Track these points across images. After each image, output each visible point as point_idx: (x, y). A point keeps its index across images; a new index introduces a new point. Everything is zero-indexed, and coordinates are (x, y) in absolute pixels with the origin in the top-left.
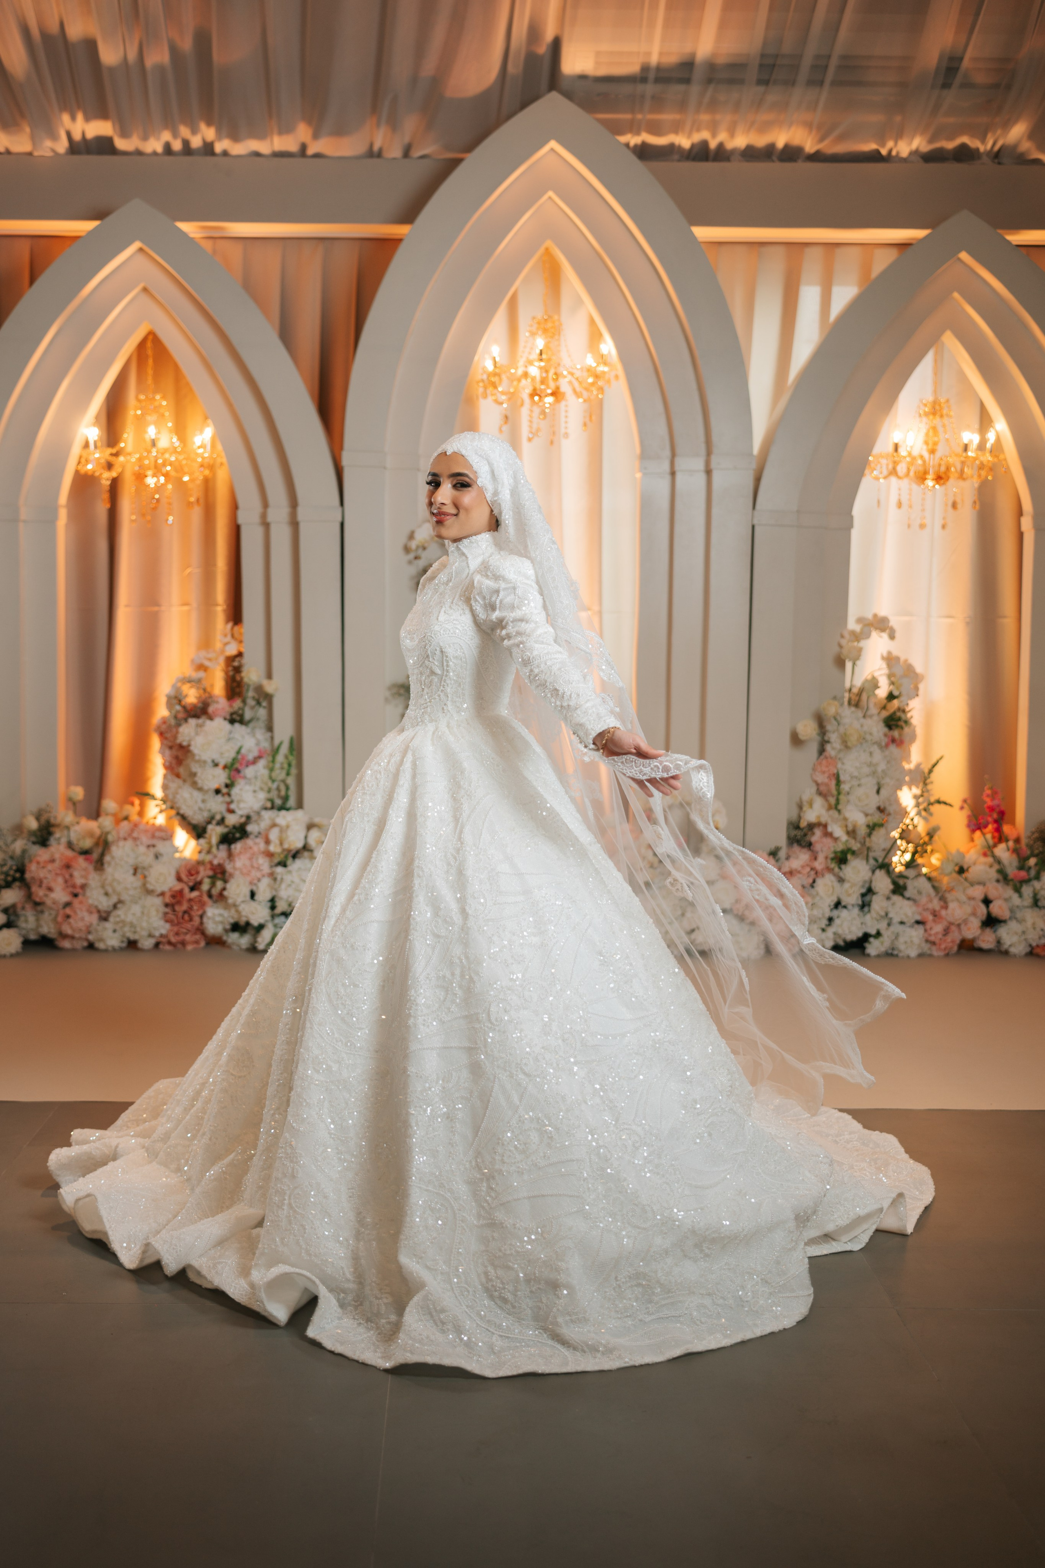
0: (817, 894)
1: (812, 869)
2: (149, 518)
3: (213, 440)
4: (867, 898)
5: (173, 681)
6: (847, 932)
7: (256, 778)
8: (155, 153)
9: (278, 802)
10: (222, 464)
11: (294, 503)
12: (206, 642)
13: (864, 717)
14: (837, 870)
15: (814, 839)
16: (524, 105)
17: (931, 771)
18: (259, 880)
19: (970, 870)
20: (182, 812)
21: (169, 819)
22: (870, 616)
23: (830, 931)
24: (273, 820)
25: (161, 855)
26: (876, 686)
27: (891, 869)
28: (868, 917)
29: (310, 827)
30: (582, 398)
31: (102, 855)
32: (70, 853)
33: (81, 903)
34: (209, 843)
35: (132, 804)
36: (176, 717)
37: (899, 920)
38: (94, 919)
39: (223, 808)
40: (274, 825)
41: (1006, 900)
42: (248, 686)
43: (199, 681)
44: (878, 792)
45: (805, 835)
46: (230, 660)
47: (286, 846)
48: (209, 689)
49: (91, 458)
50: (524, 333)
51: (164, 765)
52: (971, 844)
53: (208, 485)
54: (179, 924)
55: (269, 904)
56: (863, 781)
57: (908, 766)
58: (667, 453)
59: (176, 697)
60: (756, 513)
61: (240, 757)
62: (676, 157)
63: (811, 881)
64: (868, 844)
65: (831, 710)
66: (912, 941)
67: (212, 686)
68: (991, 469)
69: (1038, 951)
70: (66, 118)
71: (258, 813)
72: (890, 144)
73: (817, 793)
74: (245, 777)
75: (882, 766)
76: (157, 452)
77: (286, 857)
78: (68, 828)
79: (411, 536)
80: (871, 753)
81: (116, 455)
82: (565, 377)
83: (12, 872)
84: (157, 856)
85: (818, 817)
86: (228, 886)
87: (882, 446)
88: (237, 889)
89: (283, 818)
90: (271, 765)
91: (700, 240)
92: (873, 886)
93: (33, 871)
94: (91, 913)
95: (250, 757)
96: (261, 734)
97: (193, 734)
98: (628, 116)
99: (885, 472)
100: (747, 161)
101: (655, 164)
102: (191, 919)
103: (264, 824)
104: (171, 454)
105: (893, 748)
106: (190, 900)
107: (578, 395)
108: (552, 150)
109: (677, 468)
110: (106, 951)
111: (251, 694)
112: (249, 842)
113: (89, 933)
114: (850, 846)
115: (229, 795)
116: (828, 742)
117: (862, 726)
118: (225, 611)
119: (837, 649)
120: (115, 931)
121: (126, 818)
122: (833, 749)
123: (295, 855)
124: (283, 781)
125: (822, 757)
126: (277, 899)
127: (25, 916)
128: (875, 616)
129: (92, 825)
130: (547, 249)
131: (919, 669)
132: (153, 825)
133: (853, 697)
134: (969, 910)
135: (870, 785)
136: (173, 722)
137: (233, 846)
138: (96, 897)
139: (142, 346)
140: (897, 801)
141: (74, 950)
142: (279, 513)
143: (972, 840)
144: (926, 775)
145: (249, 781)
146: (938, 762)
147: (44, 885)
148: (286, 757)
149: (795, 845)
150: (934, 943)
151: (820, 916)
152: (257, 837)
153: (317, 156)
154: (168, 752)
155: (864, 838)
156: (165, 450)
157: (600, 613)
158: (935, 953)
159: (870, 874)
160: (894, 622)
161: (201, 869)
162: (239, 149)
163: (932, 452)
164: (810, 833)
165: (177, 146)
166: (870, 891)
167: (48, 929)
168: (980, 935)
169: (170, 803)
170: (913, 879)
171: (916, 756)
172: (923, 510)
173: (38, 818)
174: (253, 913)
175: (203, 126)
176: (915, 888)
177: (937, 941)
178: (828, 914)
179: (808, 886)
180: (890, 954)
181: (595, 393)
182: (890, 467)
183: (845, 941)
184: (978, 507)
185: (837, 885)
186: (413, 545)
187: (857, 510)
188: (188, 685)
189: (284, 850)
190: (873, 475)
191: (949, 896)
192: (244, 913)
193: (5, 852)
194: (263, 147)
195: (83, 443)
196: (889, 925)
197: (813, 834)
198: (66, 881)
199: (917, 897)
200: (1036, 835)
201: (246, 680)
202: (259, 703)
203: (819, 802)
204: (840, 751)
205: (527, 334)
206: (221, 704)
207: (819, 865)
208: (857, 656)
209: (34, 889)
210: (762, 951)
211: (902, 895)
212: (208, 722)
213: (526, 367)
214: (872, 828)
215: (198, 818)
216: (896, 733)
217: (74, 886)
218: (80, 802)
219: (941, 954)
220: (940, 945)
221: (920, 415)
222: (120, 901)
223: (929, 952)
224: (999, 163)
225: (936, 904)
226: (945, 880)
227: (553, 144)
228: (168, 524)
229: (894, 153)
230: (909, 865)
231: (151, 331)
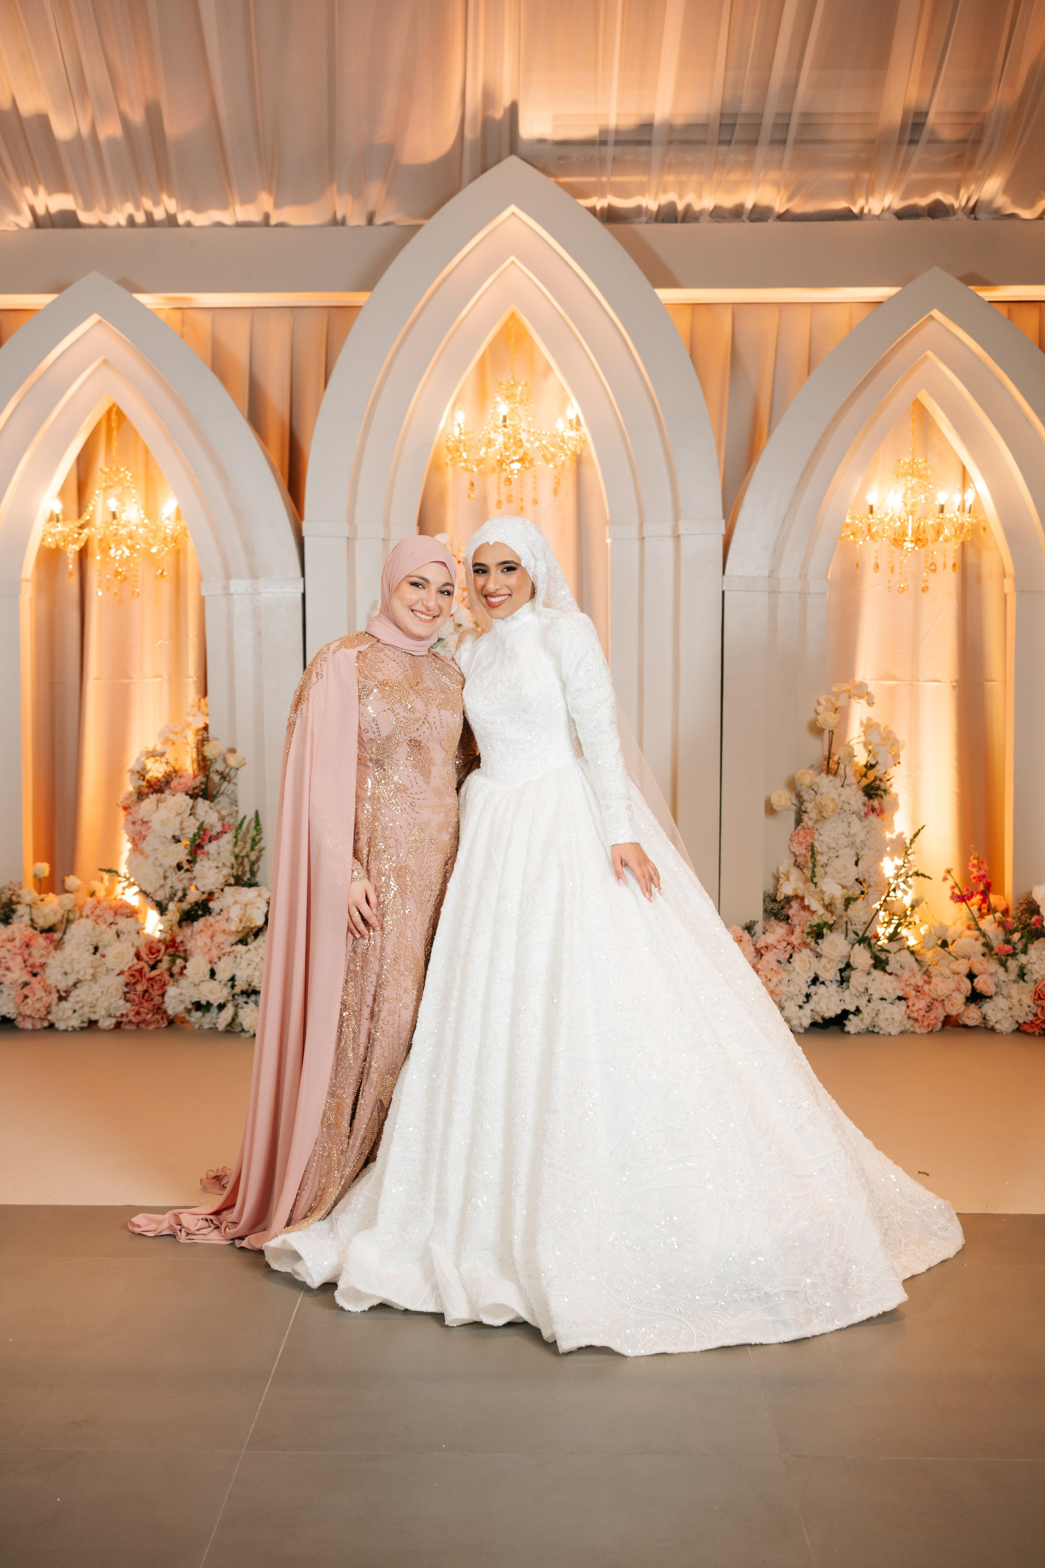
0: (794, 970)
1: (788, 944)
2: (117, 590)
3: (178, 509)
4: (844, 974)
5: (138, 755)
6: (825, 1009)
7: (219, 854)
8: (119, 226)
9: (242, 877)
11: (256, 575)
13: (843, 785)
14: (813, 944)
15: (791, 912)
16: (484, 170)
17: (912, 841)
18: (219, 958)
19: (956, 944)
20: (145, 889)
23: (808, 1007)
24: (235, 896)
25: (123, 933)
26: (854, 756)
27: (873, 942)
28: (847, 992)
30: (552, 464)
31: (64, 933)
32: (30, 932)
33: (40, 982)
34: (171, 921)
35: (102, 879)
36: (139, 792)
37: (880, 996)
38: (53, 998)
39: (184, 884)
40: (236, 903)
41: (993, 974)
42: (215, 760)
43: (165, 755)
44: (856, 864)
45: (783, 908)
46: (197, 733)
47: (247, 924)
48: (173, 762)
49: (54, 531)
50: (491, 399)
51: (128, 841)
54: (139, 1003)
55: (230, 983)
56: (840, 852)
57: (888, 836)
58: (637, 518)
59: (140, 773)
60: (725, 577)
61: (202, 832)
62: (644, 219)
63: (788, 956)
64: (846, 918)
65: (809, 779)
66: (893, 1019)
67: (177, 760)
68: (971, 530)
69: (1026, 1027)
70: (28, 191)
71: (221, 890)
72: (861, 202)
73: (795, 865)
74: (207, 853)
75: (861, 836)
76: (118, 525)
77: (247, 935)
78: (30, 906)
80: (850, 824)
81: (82, 527)
82: (533, 442)
84: (118, 936)
85: (795, 890)
86: (188, 964)
88: (197, 966)
89: (246, 895)
90: (234, 840)
91: (665, 302)
92: (852, 961)
94: (49, 992)
95: (214, 833)
96: (225, 809)
97: (153, 809)
98: (592, 179)
99: (862, 535)
100: (717, 222)
101: (620, 227)
102: (152, 999)
103: (225, 901)
104: (137, 527)
105: (873, 817)
106: (150, 979)
107: (547, 461)
108: (513, 214)
109: (645, 534)
110: (66, 1031)
111: (214, 767)
112: (210, 919)
113: (49, 1013)
114: (826, 920)
115: (191, 870)
116: (806, 812)
117: (840, 795)
118: (195, 684)
119: (814, 715)
120: (74, 1011)
121: (92, 894)
122: (810, 819)
123: (258, 932)
124: (247, 856)
125: (799, 828)
126: (236, 978)
128: (852, 682)
129: (56, 901)
130: (513, 314)
131: (901, 736)
132: (118, 901)
133: (831, 766)
134: (952, 985)
135: (849, 856)
136: (135, 797)
137: (195, 924)
138: (54, 976)
139: (108, 414)
140: (879, 872)
141: (35, 1030)
142: (240, 585)
143: (957, 910)
144: (908, 845)
145: (211, 858)
146: (919, 831)
147: (3, 965)
148: (250, 832)
149: (773, 918)
150: (916, 1020)
151: (797, 993)
152: (219, 914)
153: (281, 225)
154: (131, 827)
155: (843, 911)
158: (918, 1030)
159: (850, 948)
160: (874, 688)
161: (162, 947)
162: (201, 220)
163: (911, 513)
165: (140, 218)
166: (848, 966)
167: (7, 1009)
168: (965, 1011)
169: (135, 880)
170: (896, 952)
171: (896, 826)
174: (214, 993)
175: (165, 197)
176: (897, 962)
177: (920, 1018)
178: (805, 990)
179: (784, 961)
180: (871, 1032)
182: (868, 529)
183: (823, 1018)
184: (957, 570)
185: (814, 960)
188: (152, 759)
189: (244, 928)
191: (933, 971)
192: (204, 993)
194: (226, 217)
195: (48, 516)
196: (869, 1001)
197: (791, 907)
198: (25, 962)
199: (899, 972)
200: (1025, 906)
201: (213, 752)
202: (222, 777)
203: (795, 873)
204: (817, 821)
205: (495, 400)
206: (186, 778)
207: (795, 939)
208: (834, 724)
211: (885, 971)
212: (169, 797)
213: (490, 433)
214: (848, 901)
215: (160, 896)
216: (876, 803)
217: (33, 965)
218: (45, 878)
219: (925, 1031)
220: (923, 1022)
221: (899, 476)
222: (78, 981)
223: (912, 1029)
224: (976, 219)
225: (919, 980)
226: (929, 956)
227: (513, 208)
229: (866, 211)
230: (894, 937)
231: (114, 405)
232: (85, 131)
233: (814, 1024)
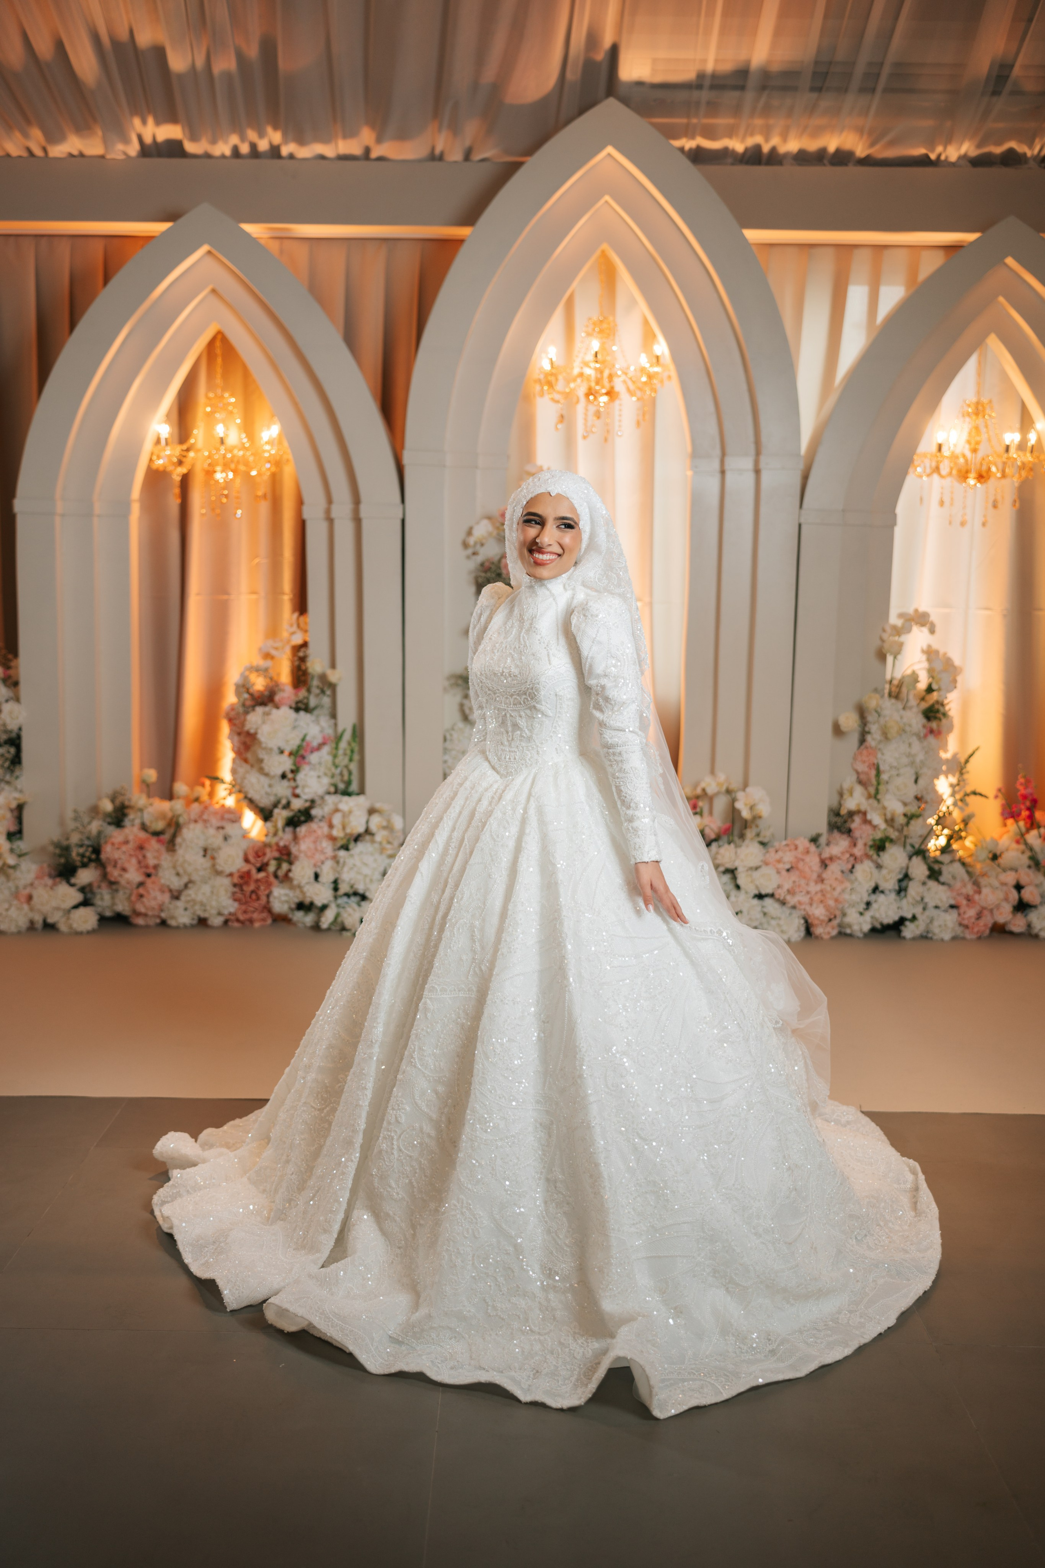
0: (856, 879)
1: (851, 855)
2: (218, 511)
3: (280, 435)
4: (904, 884)
5: (242, 669)
6: (884, 916)
7: (320, 763)
8: (223, 156)
9: (341, 786)
10: (288, 460)
11: (357, 500)
12: (273, 631)
13: (904, 708)
14: (875, 857)
15: (853, 826)
16: (582, 111)
17: (967, 761)
18: (323, 863)
19: (1004, 856)
20: (250, 796)
21: (238, 801)
22: (911, 611)
23: (868, 915)
24: (336, 804)
25: (230, 837)
26: (916, 680)
27: (927, 854)
28: (904, 902)
29: (372, 811)
30: (635, 396)
31: (174, 836)
32: (143, 835)
33: (153, 883)
34: (275, 826)
35: (203, 785)
36: (244, 705)
37: (934, 905)
38: (166, 898)
39: (288, 793)
40: (337, 810)
41: (1037, 886)
42: (313, 677)
43: (266, 670)
44: (916, 781)
45: (845, 822)
46: (297, 649)
47: (348, 831)
48: (275, 678)
49: (162, 454)
50: (580, 333)
51: (233, 750)
52: (1004, 829)
53: (275, 480)
54: (246, 903)
55: (332, 886)
56: (903, 771)
57: (944, 755)
58: (718, 452)
59: (243, 686)
60: (803, 512)
61: (304, 744)
62: (730, 160)
63: (850, 866)
64: (905, 832)
65: (872, 702)
66: (945, 925)
67: (279, 674)
68: (1031, 469)
70: (137, 122)
71: (322, 798)
72: (939, 149)
73: (858, 782)
74: (309, 763)
75: (920, 757)
76: (225, 450)
77: (349, 841)
78: (141, 810)
79: (470, 533)
80: (910, 745)
81: (188, 450)
82: (619, 376)
83: (88, 854)
84: (226, 838)
85: (858, 805)
86: (293, 868)
87: (926, 446)
88: (301, 871)
89: (346, 803)
90: (334, 751)
91: (751, 241)
92: (910, 872)
93: (108, 852)
94: (162, 891)
95: (315, 744)
96: (325, 722)
97: (260, 722)
98: (684, 121)
99: (928, 471)
100: (800, 165)
101: (710, 168)
102: (258, 898)
103: (327, 809)
104: (239, 450)
105: (931, 739)
106: (257, 881)
107: (631, 393)
108: (609, 155)
109: (727, 467)
110: (178, 928)
111: (315, 683)
112: (313, 825)
113: (162, 910)
114: (888, 834)
115: (294, 780)
116: (869, 733)
117: (901, 718)
118: (291, 600)
119: (879, 643)
120: (186, 909)
121: (197, 800)
122: (873, 739)
123: (357, 838)
124: (347, 767)
125: (862, 747)
126: (339, 881)
127: (101, 894)
128: (916, 611)
129: (164, 806)
130: (603, 252)
131: (957, 662)
132: (223, 806)
133: (893, 689)
134: (1001, 895)
135: (908, 775)
136: (241, 710)
137: (298, 829)
138: (168, 878)
139: (211, 344)
140: (935, 789)
141: (147, 927)
142: (342, 510)
143: (1005, 825)
144: (962, 765)
145: (313, 768)
146: (974, 753)
147: (119, 866)
148: (349, 744)
149: (835, 831)
150: (967, 927)
151: (859, 900)
152: (321, 820)
153: (380, 159)
154: (236, 738)
155: (902, 826)
156: (234, 447)
157: (651, 604)
158: (969, 936)
159: (906, 860)
160: (933, 618)
161: (268, 851)
162: (304, 152)
163: (974, 451)
164: (849, 820)
165: (245, 149)
166: (906, 877)
167: (122, 907)
168: (1012, 919)
169: (238, 788)
170: (948, 864)
171: (951, 747)
172: (964, 507)
173: (113, 801)
174: (317, 894)
175: (269, 130)
176: (949, 873)
177: (970, 925)
178: (866, 898)
179: (847, 871)
180: (925, 937)
181: (648, 392)
182: (934, 464)
183: (882, 924)
184: (1017, 504)
185: (875, 871)
186: (471, 541)
187: (900, 509)
188: (256, 673)
189: (346, 835)
190: (916, 473)
191: (983, 881)
192: (308, 894)
193: (82, 833)
194: (329, 151)
195: (155, 439)
196: (924, 909)
197: (853, 821)
198: (139, 862)
199: (952, 882)
201: (310, 670)
202: (323, 692)
203: (859, 790)
204: (880, 742)
205: (583, 335)
206: (287, 693)
207: (858, 851)
208: (898, 651)
209: (109, 869)
210: (802, 933)
211: (937, 880)
212: (274, 711)
213: (582, 368)
214: (910, 818)
215: (265, 802)
216: (934, 725)
217: (147, 867)
218: (153, 783)
219: (974, 937)
220: (973, 929)
221: (963, 416)
222: (190, 882)
223: (962, 935)
225: (969, 889)
226: (978, 868)
227: (610, 149)
228: (237, 518)
229: (943, 158)
230: (945, 850)
231: (219, 333)
232: (200, 63)
233: (873, 930)
